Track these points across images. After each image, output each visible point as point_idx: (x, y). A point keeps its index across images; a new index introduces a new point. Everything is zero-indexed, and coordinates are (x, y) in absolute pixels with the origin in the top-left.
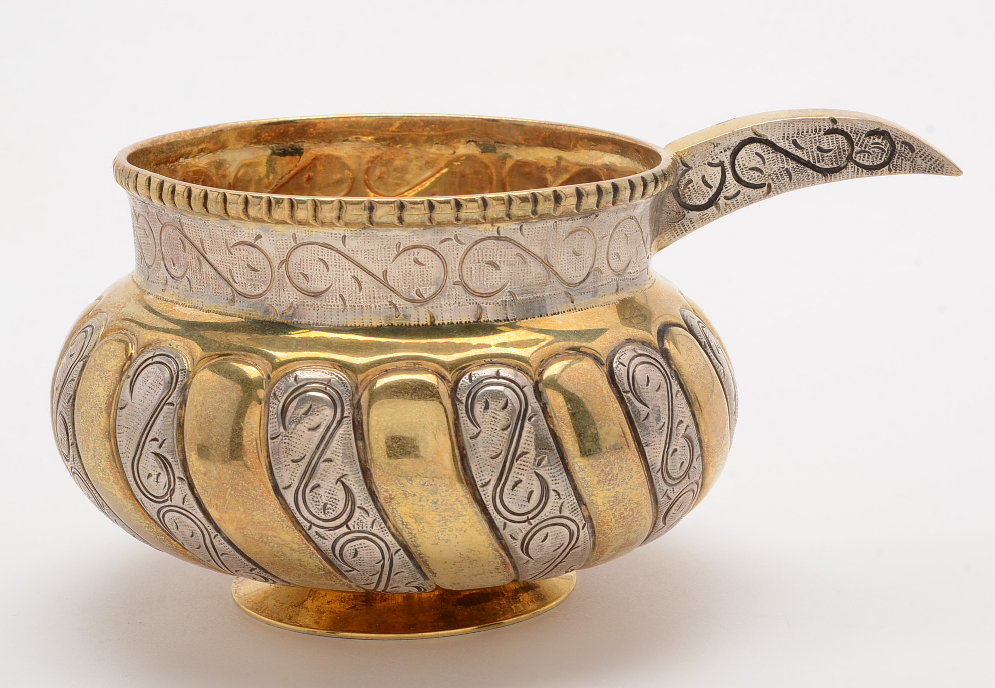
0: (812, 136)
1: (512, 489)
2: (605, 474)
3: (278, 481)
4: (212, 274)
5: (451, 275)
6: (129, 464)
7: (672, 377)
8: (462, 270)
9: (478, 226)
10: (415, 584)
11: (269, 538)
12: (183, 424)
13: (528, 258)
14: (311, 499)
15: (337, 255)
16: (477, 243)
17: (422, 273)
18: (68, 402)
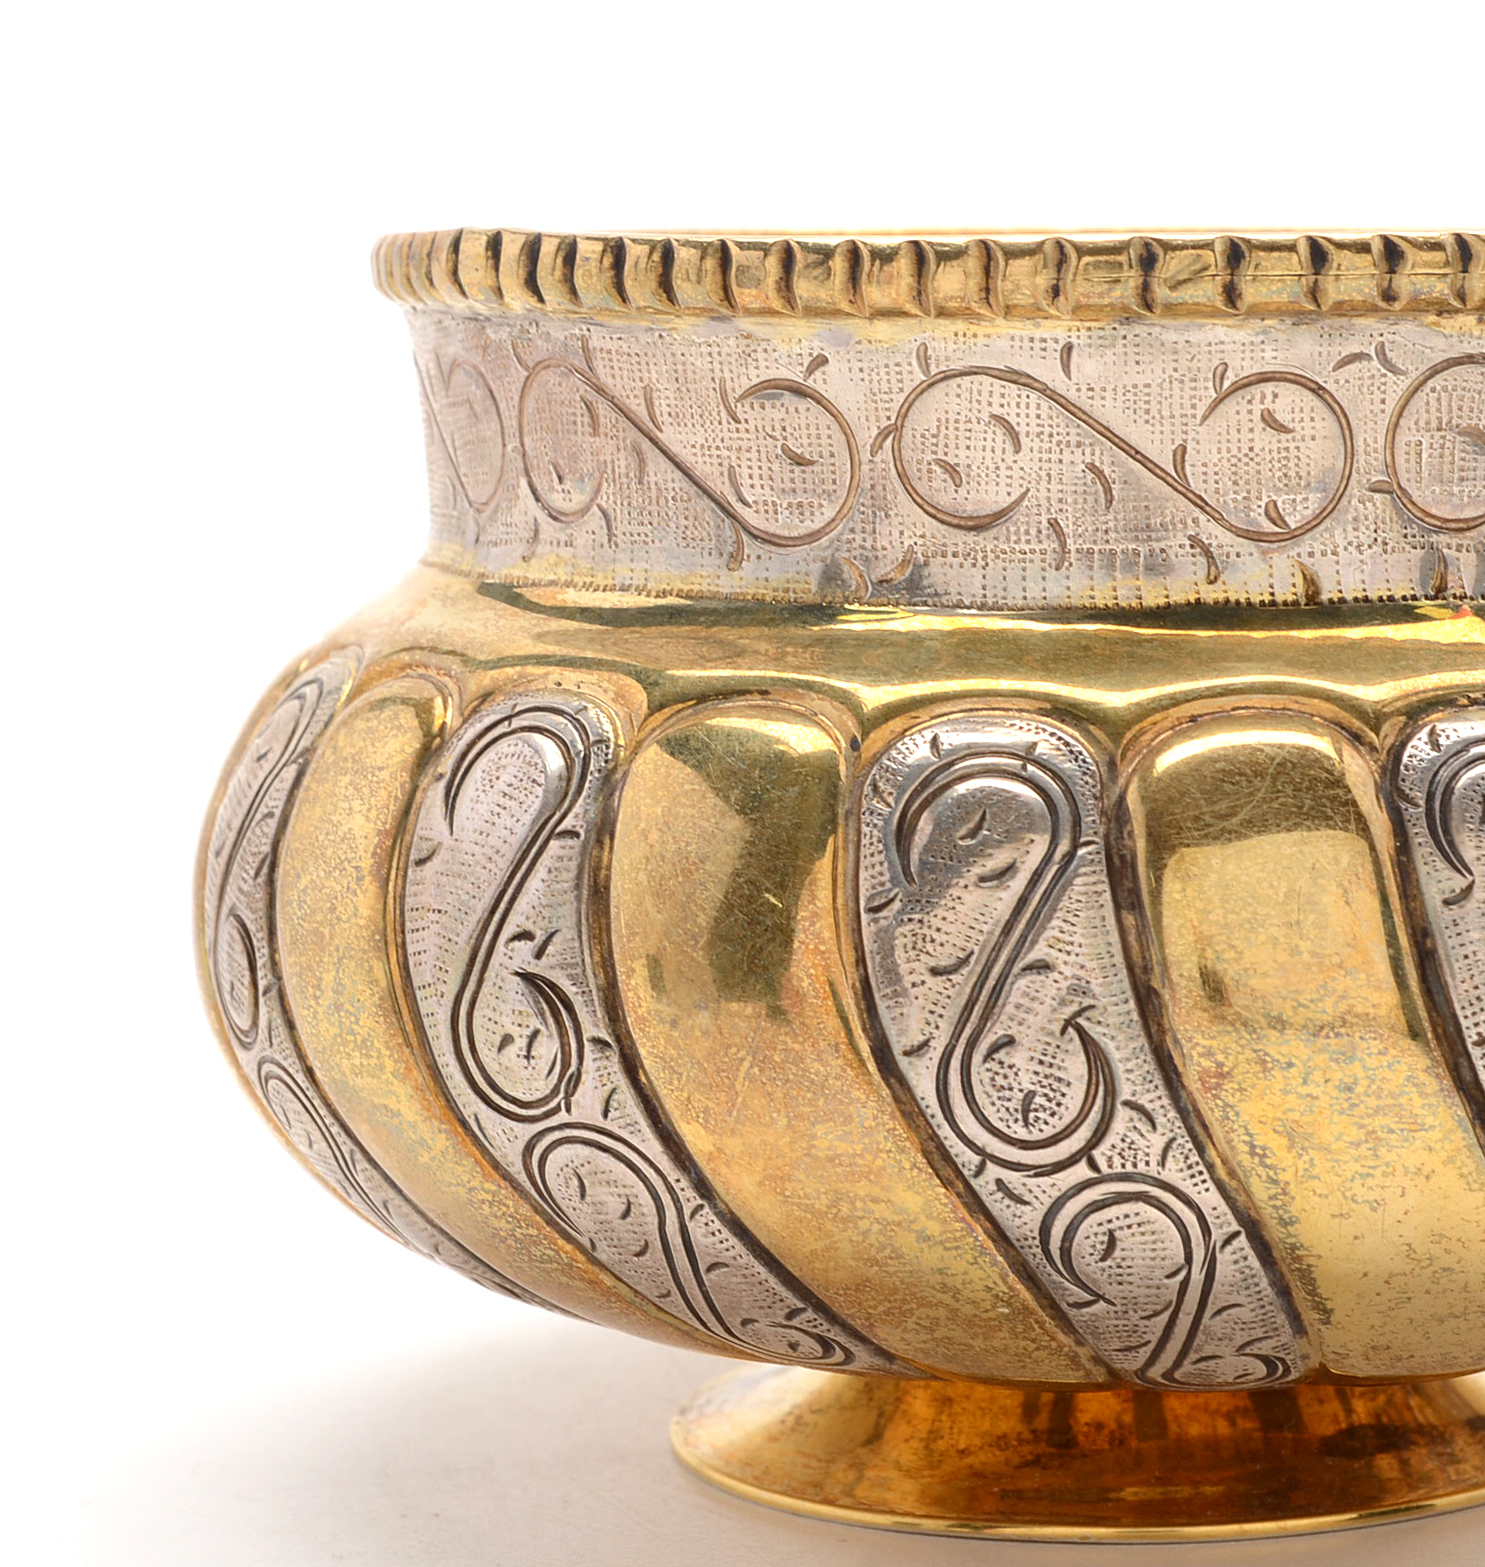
3: (891, 1033)
4: (677, 485)
5: (1362, 461)
6: (443, 1016)
8: (1392, 448)
9: (1443, 322)
10: (1265, 1348)
11: (859, 1204)
12: (607, 888)
14: (987, 1081)
15: (1045, 403)
16: (1437, 372)
17: (1284, 454)
18: (257, 874)
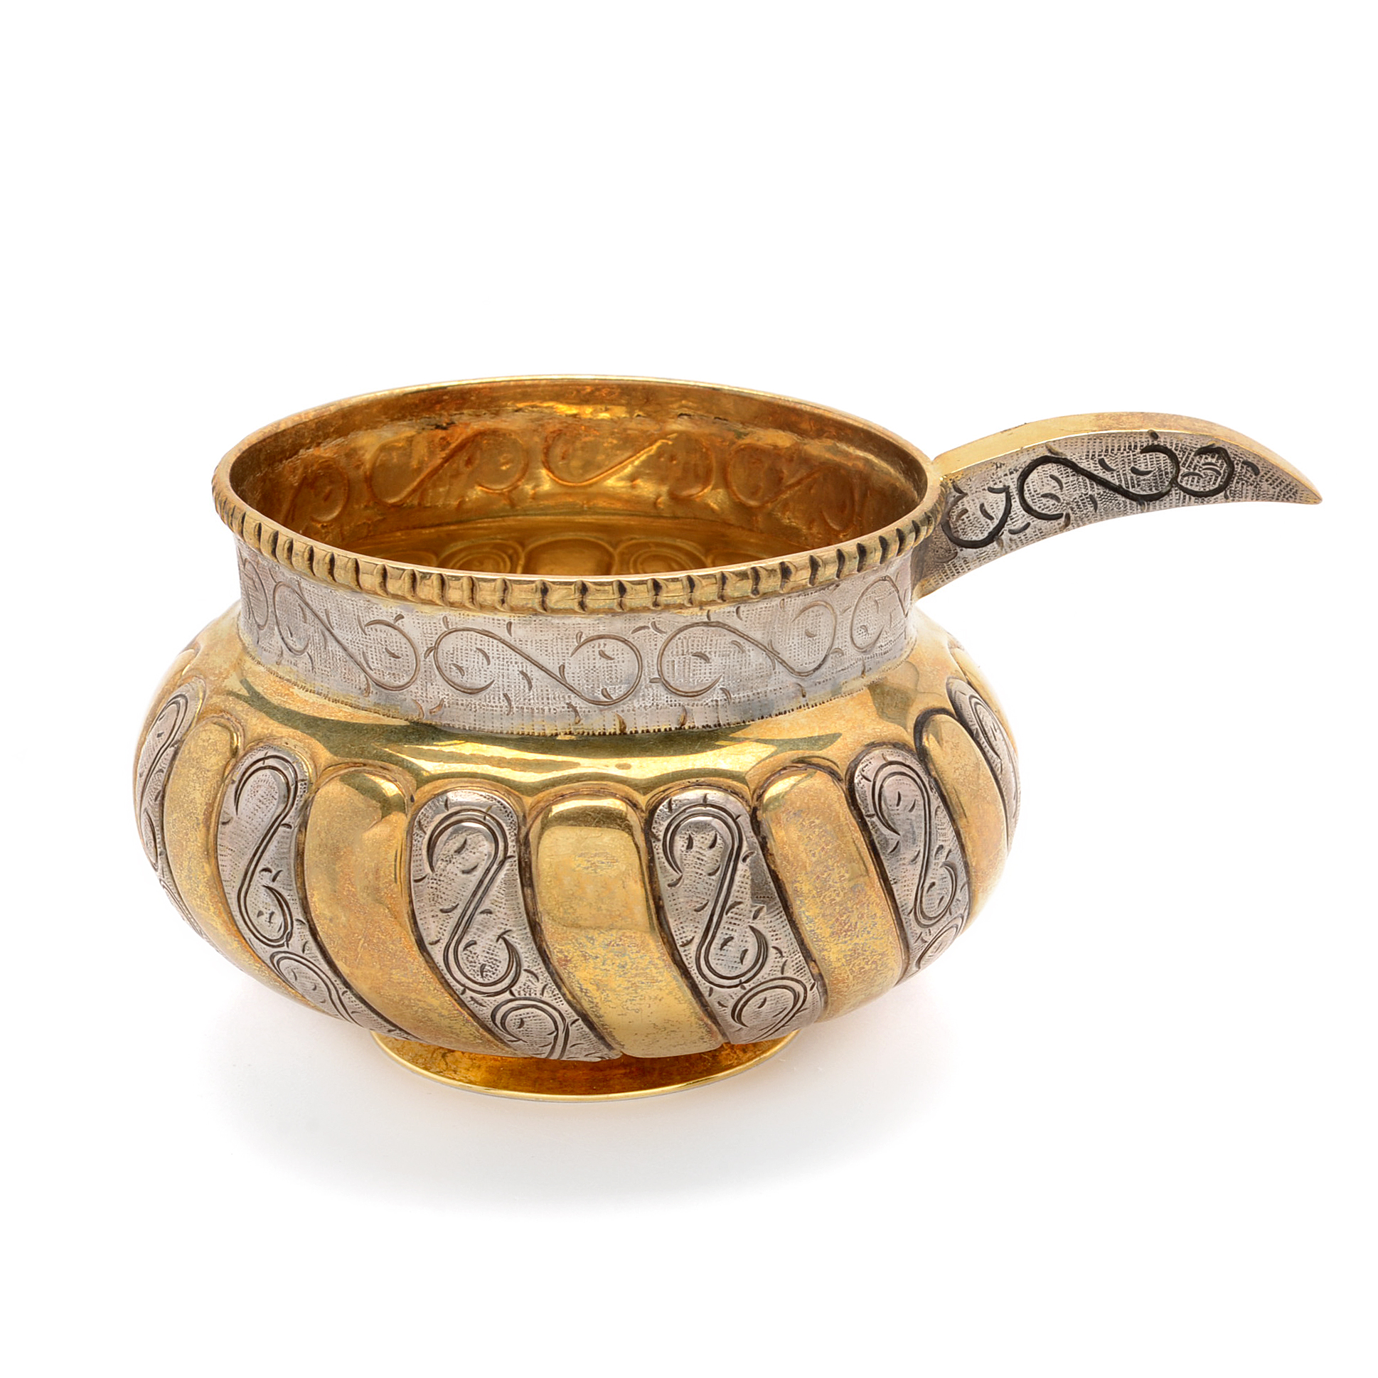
0: (1125, 454)
1: (721, 949)
2: (841, 924)
3: (424, 934)
4: (341, 654)
5: (646, 670)
6: (234, 895)
7: (931, 789)
8: (661, 664)
9: (683, 611)
11: (412, 1001)
12: (303, 853)
13: (747, 646)
14: (465, 958)
15: (501, 645)
16: (681, 631)
17: (610, 669)
18: (156, 799)
